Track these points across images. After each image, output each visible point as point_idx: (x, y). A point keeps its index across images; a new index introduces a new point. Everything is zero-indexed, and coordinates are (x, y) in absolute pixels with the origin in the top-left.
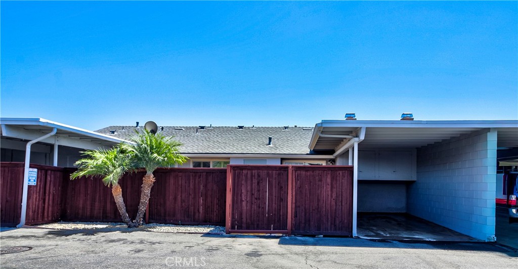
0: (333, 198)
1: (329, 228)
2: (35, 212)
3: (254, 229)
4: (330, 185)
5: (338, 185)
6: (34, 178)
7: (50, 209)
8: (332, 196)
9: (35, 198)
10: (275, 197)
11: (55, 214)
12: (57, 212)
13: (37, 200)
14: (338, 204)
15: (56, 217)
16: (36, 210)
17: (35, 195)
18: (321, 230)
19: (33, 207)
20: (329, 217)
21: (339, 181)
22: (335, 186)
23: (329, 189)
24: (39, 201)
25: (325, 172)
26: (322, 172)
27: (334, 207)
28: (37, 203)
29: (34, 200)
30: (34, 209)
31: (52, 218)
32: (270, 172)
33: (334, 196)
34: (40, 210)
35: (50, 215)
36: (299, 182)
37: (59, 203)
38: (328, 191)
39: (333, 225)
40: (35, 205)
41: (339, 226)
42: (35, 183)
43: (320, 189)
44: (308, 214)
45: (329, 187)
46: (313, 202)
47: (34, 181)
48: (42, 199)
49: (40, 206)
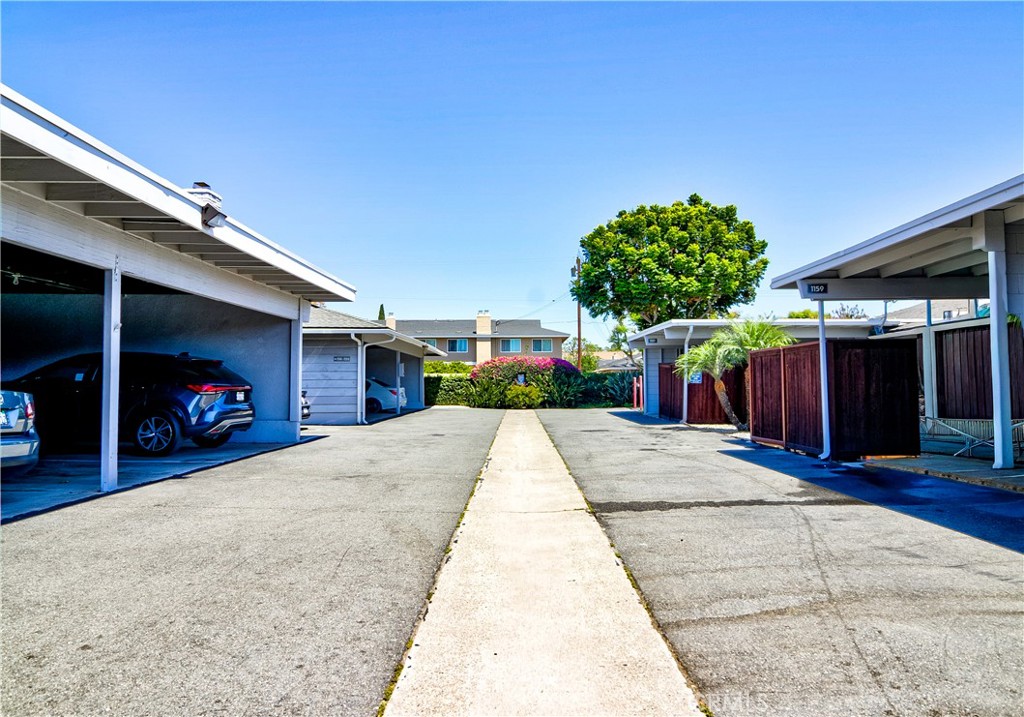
2: (702, 410)
3: (765, 437)
6: (699, 376)
9: (701, 397)
10: (776, 393)
13: (705, 398)
16: (704, 408)
17: (701, 394)
19: (699, 405)
20: (812, 425)
30: (701, 407)
32: (772, 358)
34: (709, 410)
36: (790, 369)
40: (703, 403)
42: (701, 379)
43: (805, 381)
44: (797, 419)
46: (800, 400)
49: (708, 404)
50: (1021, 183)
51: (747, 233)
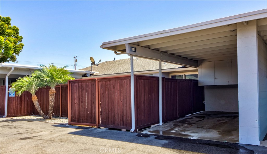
0: (121, 101)
1: (119, 124)
2: (15, 110)
3: (81, 123)
4: (119, 91)
5: (124, 90)
6: (13, 93)
7: (25, 108)
8: (120, 100)
9: (14, 103)
10: (90, 100)
11: (29, 111)
12: (31, 110)
13: (16, 104)
14: (124, 105)
15: (30, 113)
16: (16, 109)
17: (14, 102)
18: (115, 125)
19: (13, 108)
20: (119, 115)
21: (125, 87)
22: (122, 92)
23: (119, 94)
24: (17, 104)
25: (116, 81)
26: (115, 81)
27: (122, 108)
28: (16, 106)
29: (14, 104)
30: (14, 109)
31: (27, 113)
32: (88, 83)
33: (122, 99)
34: (19, 109)
35: (25, 111)
36: (102, 89)
37: (31, 105)
38: (118, 95)
39: (121, 122)
40: (15, 106)
41: (125, 122)
42: (14, 95)
43: (114, 95)
44: (107, 113)
45: (119, 92)
46: (110, 104)
47: (13, 94)
48: (19, 103)
49: (18, 107)
50: (266, 12)
51: (16, 31)
